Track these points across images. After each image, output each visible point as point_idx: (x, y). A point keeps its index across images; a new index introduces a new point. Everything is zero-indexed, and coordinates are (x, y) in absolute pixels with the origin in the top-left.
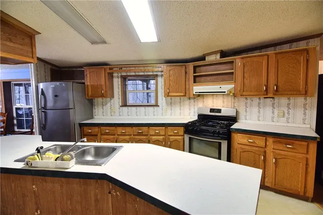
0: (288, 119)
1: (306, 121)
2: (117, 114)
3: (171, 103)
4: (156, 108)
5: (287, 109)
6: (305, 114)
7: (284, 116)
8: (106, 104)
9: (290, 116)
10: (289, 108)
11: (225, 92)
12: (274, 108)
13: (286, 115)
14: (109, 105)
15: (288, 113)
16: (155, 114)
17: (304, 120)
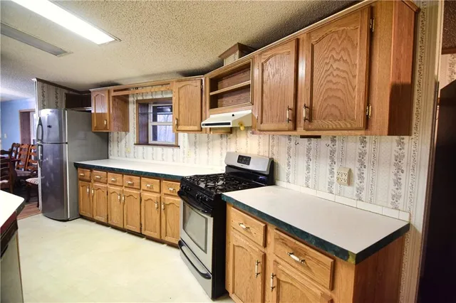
0: (360, 190)
1: (401, 201)
2: (132, 155)
3: (195, 143)
4: (176, 149)
5: (358, 165)
6: (397, 183)
7: (349, 182)
8: (121, 140)
9: (364, 185)
10: (363, 165)
11: (229, 124)
12: (333, 162)
13: (356, 181)
14: (123, 142)
15: (361, 177)
16: (175, 159)
17: (396, 197)
